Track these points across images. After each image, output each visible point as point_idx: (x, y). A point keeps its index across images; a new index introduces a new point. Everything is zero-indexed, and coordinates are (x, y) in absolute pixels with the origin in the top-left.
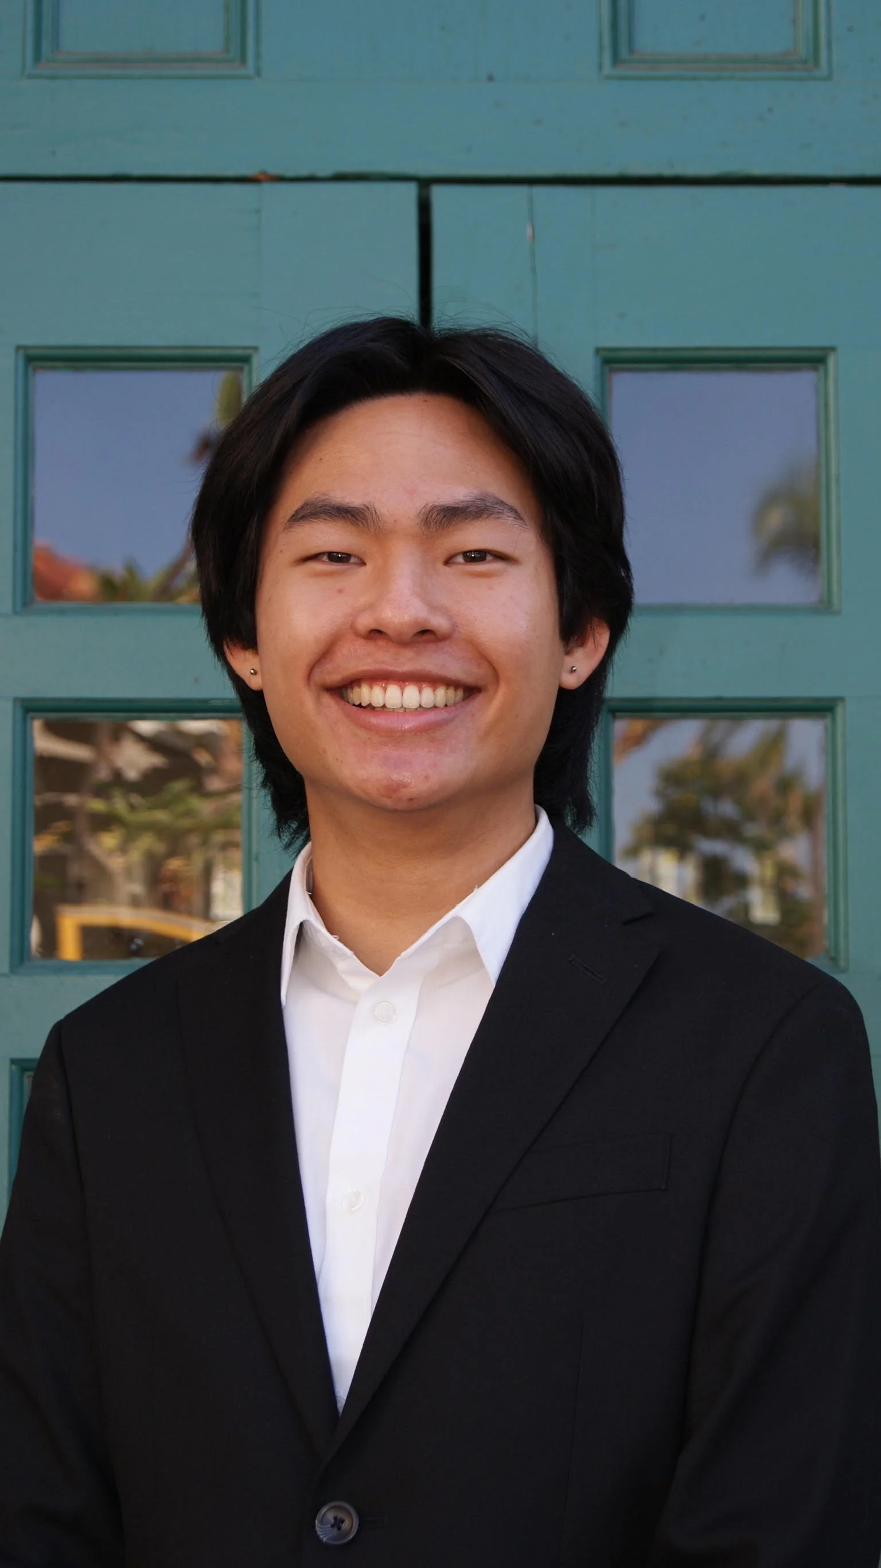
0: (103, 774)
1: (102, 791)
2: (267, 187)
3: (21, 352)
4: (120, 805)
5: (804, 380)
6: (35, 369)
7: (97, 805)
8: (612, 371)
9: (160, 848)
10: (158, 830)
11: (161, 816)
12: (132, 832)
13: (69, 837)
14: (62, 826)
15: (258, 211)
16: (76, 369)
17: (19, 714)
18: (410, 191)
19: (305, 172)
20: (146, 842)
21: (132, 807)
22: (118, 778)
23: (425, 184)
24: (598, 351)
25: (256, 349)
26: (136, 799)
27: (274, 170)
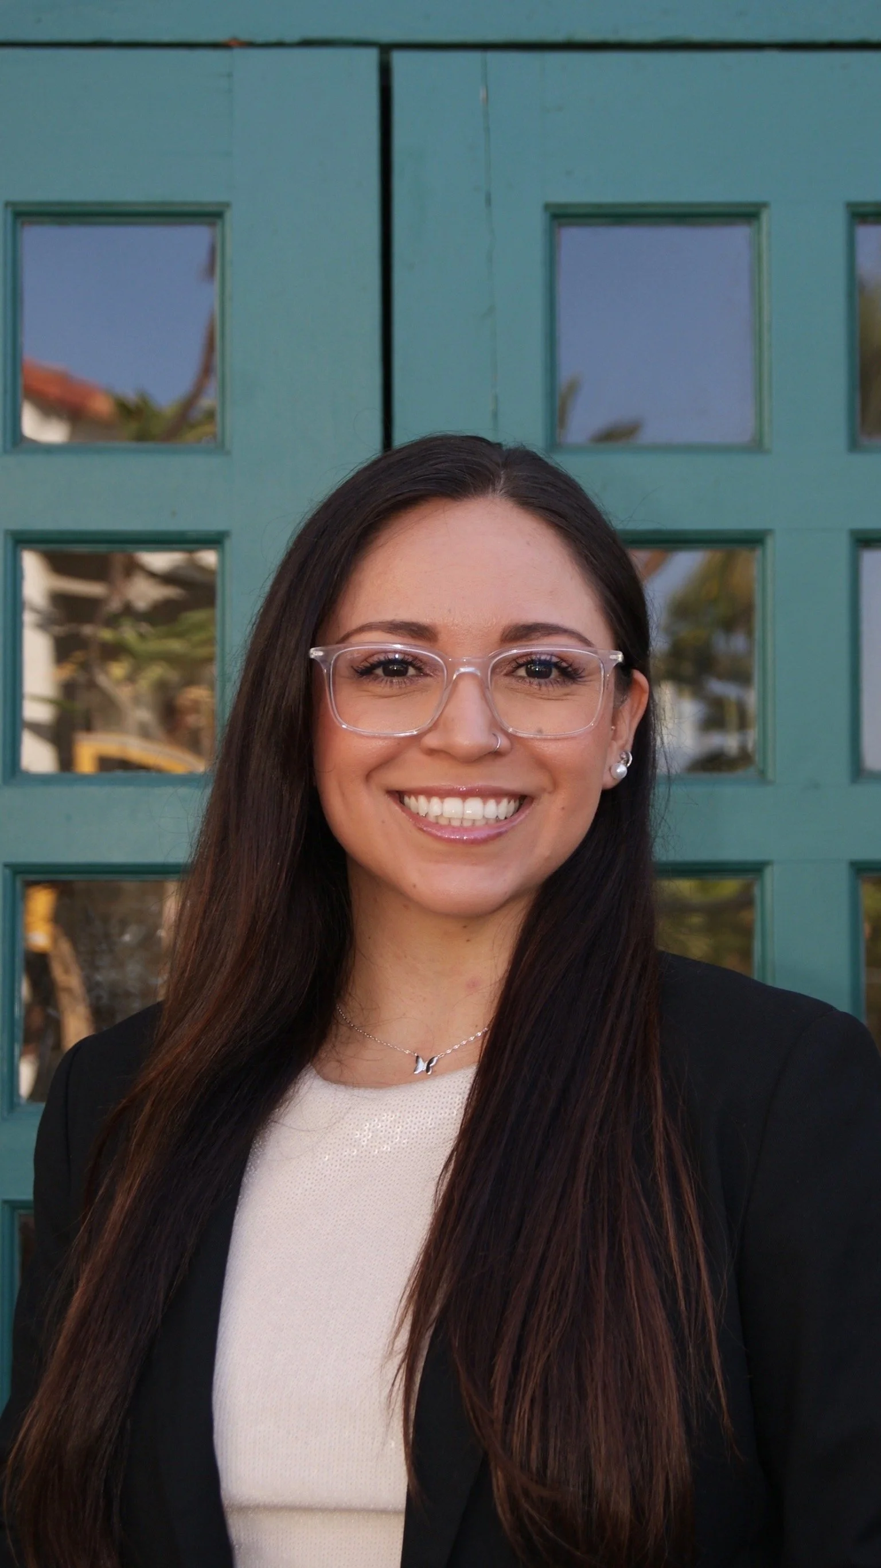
0: (115, 605)
1: (112, 621)
2: (238, 53)
3: (10, 209)
4: (129, 633)
5: (738, 234)
6: (23, 224)
7: (106, 635)
8: (560, 225)
9: (173, 675)
10: (170, 659)
11: (175, 645)
12: (140, 662)
13: (85, 666)
14: (79, 655)
15: (230, 75)
16: (61, 224)
17: (10, 545)
18: (372, 56)
19: (273, 38)
20: (155, 672)
21: (142, 636)
22: (128, 610)
23: (386, 49)
24: (547, 207)
25: (227, 205)
26: (145, 628)
27: (244, 37)
